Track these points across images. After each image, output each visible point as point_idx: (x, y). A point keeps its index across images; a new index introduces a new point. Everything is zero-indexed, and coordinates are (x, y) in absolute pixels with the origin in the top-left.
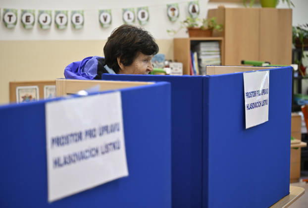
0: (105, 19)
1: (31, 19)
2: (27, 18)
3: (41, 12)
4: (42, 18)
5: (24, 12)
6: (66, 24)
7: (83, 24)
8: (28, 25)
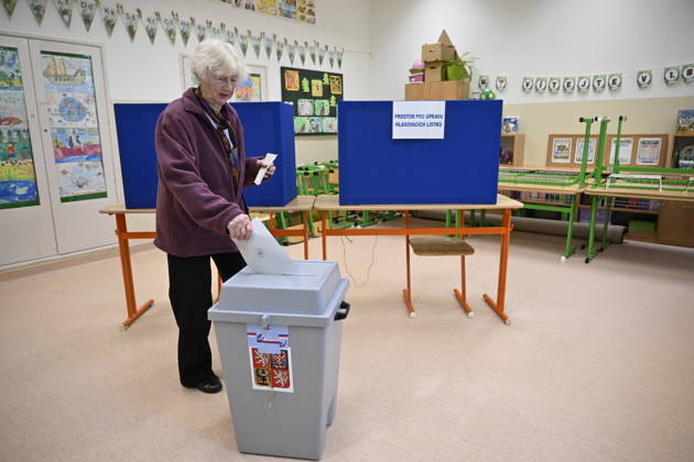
0: (644, 80)
1: (572, 85)
2: (568, 85)
3: (581, 78)
4: (582, 82)
5: (566, 79)
6: (604, 86)
7: (619, 85)
8: (569, 89)
